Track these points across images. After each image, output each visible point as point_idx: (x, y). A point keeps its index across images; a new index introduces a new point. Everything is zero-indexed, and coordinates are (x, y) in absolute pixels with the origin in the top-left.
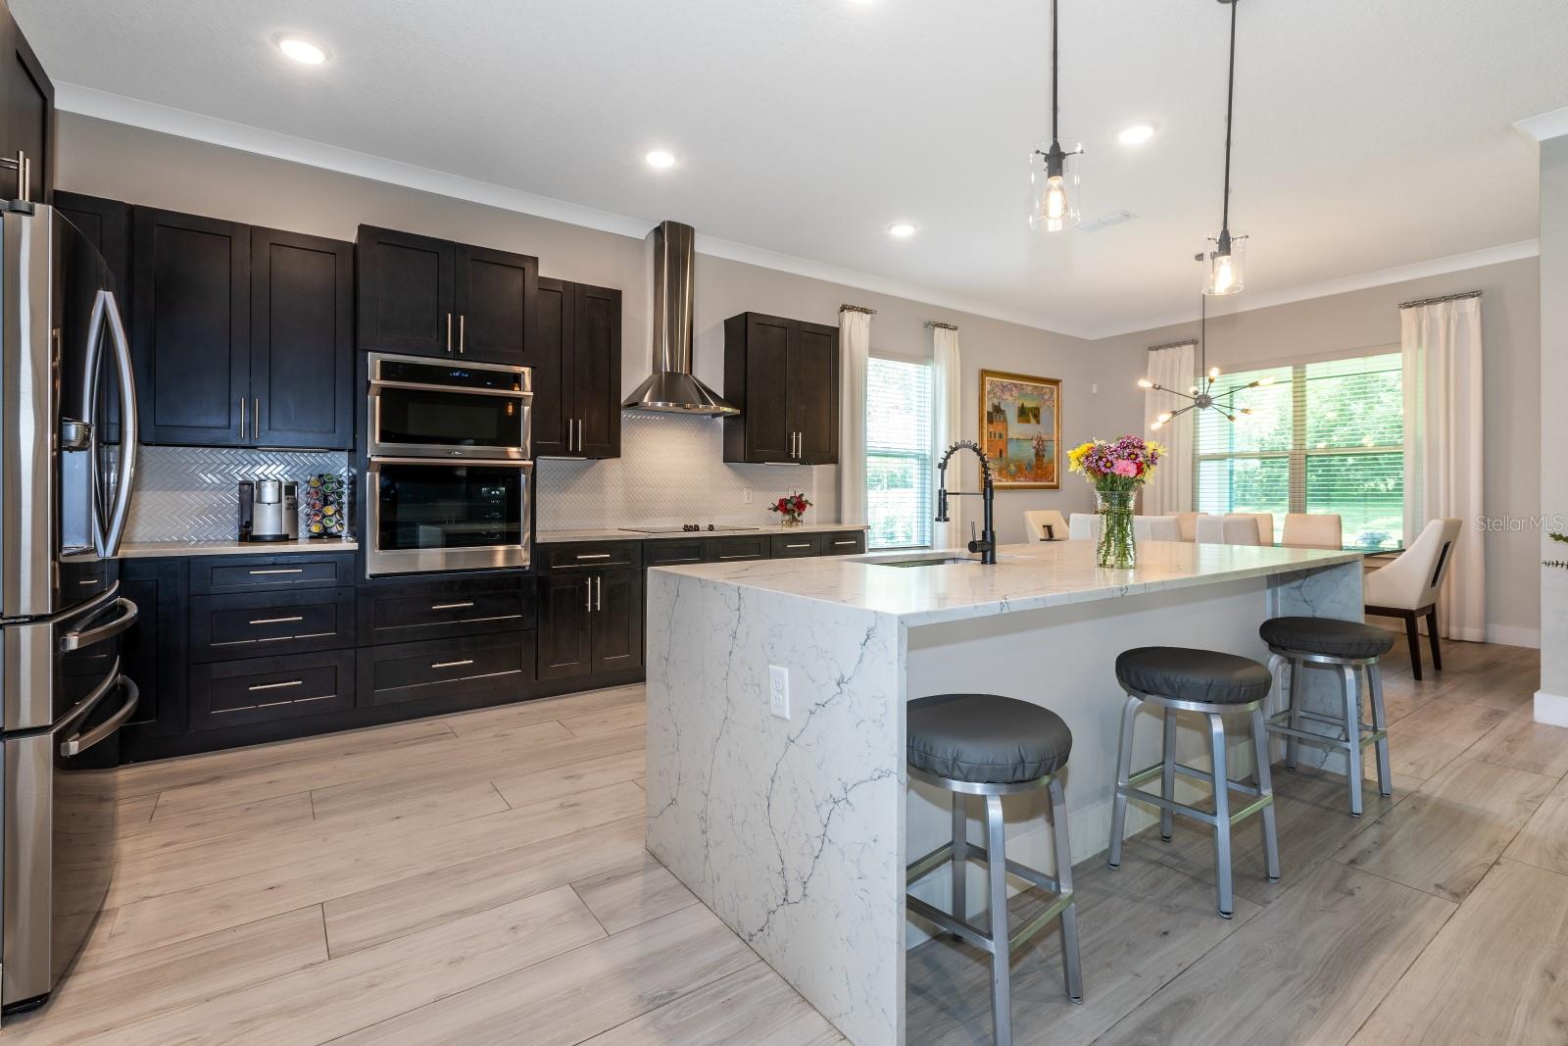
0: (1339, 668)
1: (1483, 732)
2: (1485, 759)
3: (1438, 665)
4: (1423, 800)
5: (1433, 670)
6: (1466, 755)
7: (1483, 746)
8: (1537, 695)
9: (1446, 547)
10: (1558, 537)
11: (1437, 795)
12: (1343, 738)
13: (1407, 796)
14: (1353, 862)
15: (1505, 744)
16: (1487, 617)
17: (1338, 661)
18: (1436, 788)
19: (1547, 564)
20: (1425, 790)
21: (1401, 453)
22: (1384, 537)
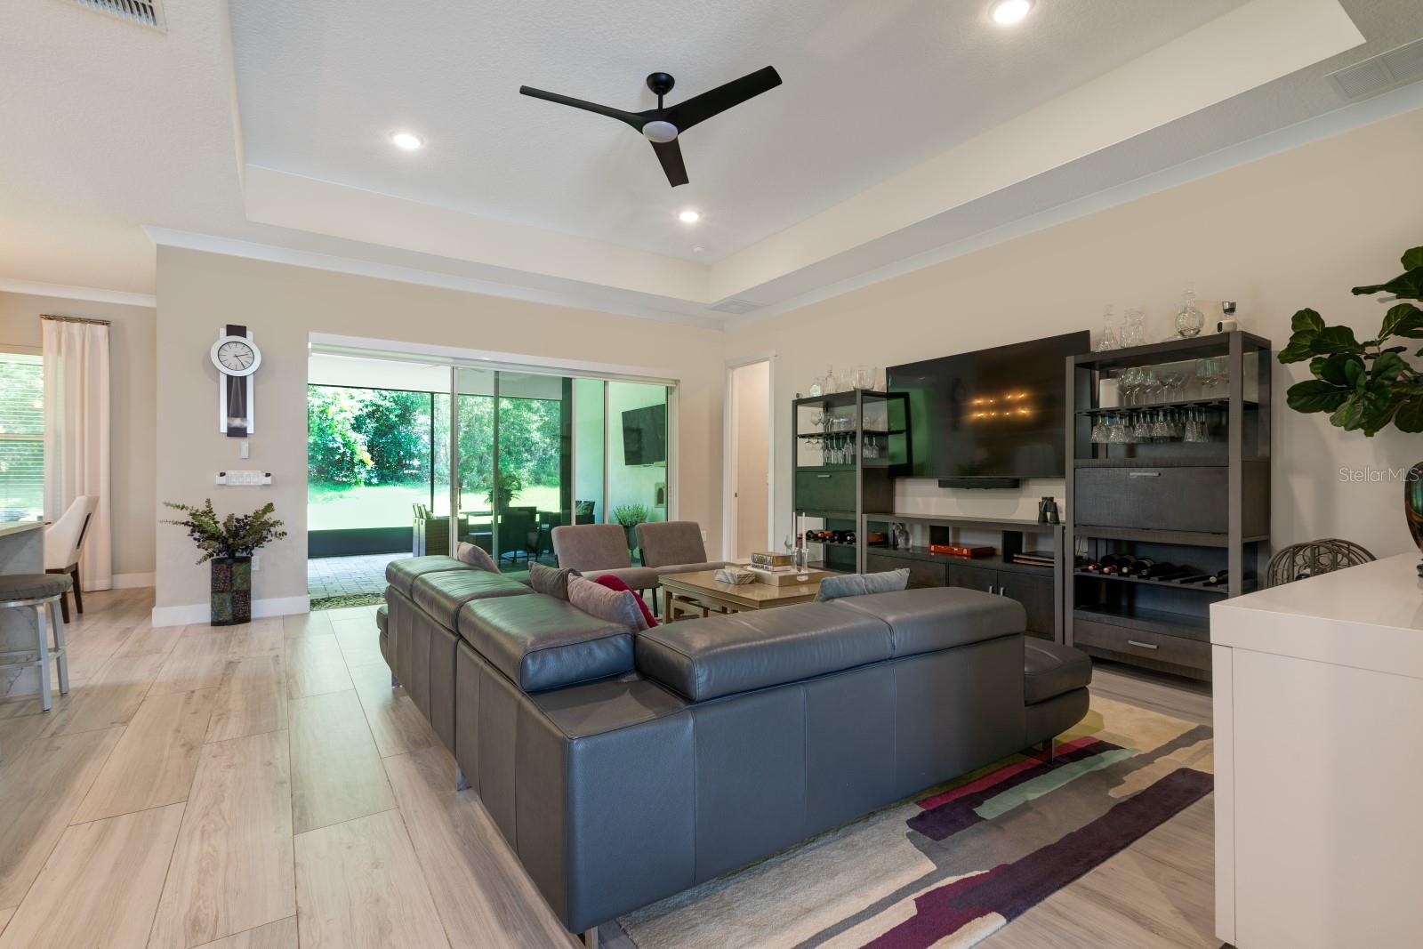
0: (33, 607)
1: (120, 643)
2: (126, 655)
3: (80, 610)
4: (92, 688)
5: (77, 614)
6: (114, 657)
7: (124, 649)
8: (154, 610)
9: (88, 517)
10: (168, 504)
11: (101, 682)
12: (35, 658)
13: (78, 691)
14: (53, 735)
15: (137, 644)
16: (115, 570)
17: (30, 602)
18: (99, 678)
19: (161, 522)
20: (91, 683)
21: (42, 441)
22: (23, 515)
